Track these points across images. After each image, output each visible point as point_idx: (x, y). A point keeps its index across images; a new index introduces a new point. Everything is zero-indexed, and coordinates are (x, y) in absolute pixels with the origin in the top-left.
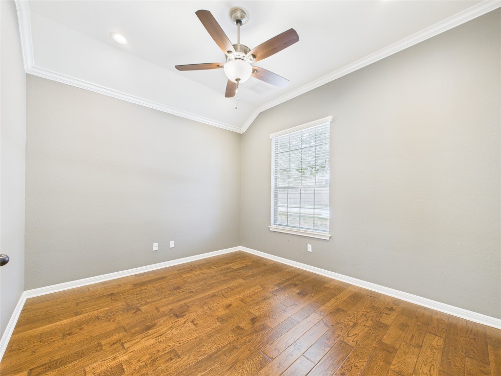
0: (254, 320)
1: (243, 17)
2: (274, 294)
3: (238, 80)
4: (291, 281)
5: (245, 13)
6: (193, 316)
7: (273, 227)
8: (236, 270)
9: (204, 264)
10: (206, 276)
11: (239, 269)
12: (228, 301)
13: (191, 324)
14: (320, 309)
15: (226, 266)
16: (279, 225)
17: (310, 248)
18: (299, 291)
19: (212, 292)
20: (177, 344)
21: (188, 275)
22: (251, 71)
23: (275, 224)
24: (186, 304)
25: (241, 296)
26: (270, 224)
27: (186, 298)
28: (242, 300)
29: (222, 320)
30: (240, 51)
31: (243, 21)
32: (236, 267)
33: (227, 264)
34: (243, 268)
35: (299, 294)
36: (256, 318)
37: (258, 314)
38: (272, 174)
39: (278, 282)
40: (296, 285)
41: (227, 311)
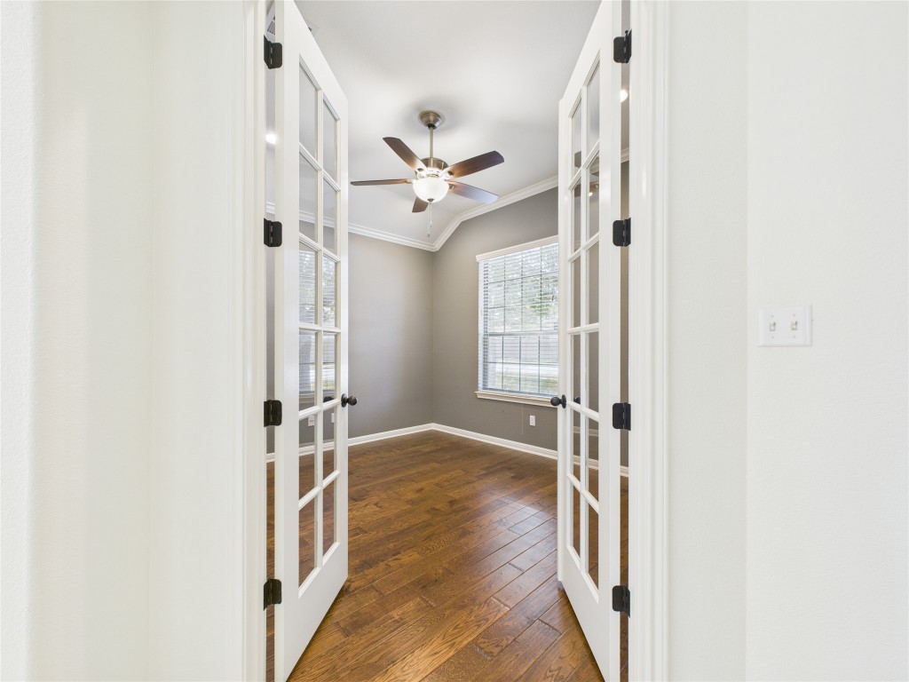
0: (452, 503)
1: (436, 121)
2: (480, 477)
3: (431, 200)
4: (504, 465)
5: (439, 116)
6: (375, 499)
7: (481, 392)
8: (428, 453)
9: (380, 447)
10: (385, 460)
11: (433, 452)
12: (419, 486)
13: (375, 507)
14: (537, 492)
15: (414, 449)
16: (490, 389)
17: (532, 420)
18: (512, 475)
19: (396, 476)
20: (361, 523)
21: (360, 459)
22: (448, 187)
23: (484, 389)
24: (364, 489)
25: (436, 480)
26: (476, 388)
27: (363, 483)
28: (437, 485)
29: (412, 502)
30: (433, 166)
31: (437, 125)
32: (426, 450)
33: (415, 446)
34: (437, 451)
35: (512, 477)
36: (455, 500)
37: (457, 497)
38: (480, 315)
39: (487, 465)
40: (510, 469)
41: (418, 495)
